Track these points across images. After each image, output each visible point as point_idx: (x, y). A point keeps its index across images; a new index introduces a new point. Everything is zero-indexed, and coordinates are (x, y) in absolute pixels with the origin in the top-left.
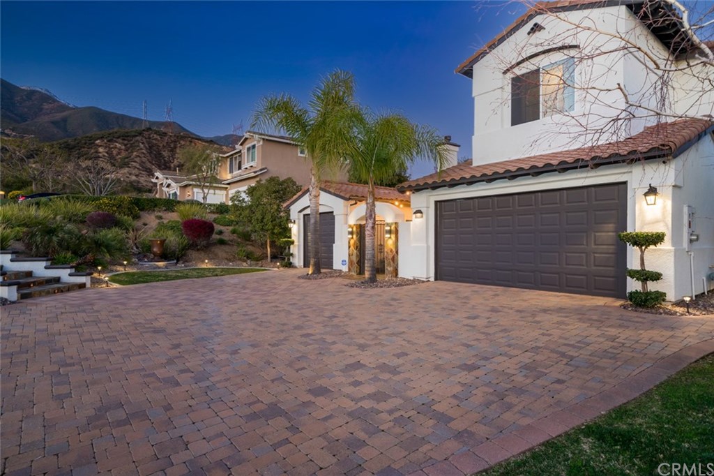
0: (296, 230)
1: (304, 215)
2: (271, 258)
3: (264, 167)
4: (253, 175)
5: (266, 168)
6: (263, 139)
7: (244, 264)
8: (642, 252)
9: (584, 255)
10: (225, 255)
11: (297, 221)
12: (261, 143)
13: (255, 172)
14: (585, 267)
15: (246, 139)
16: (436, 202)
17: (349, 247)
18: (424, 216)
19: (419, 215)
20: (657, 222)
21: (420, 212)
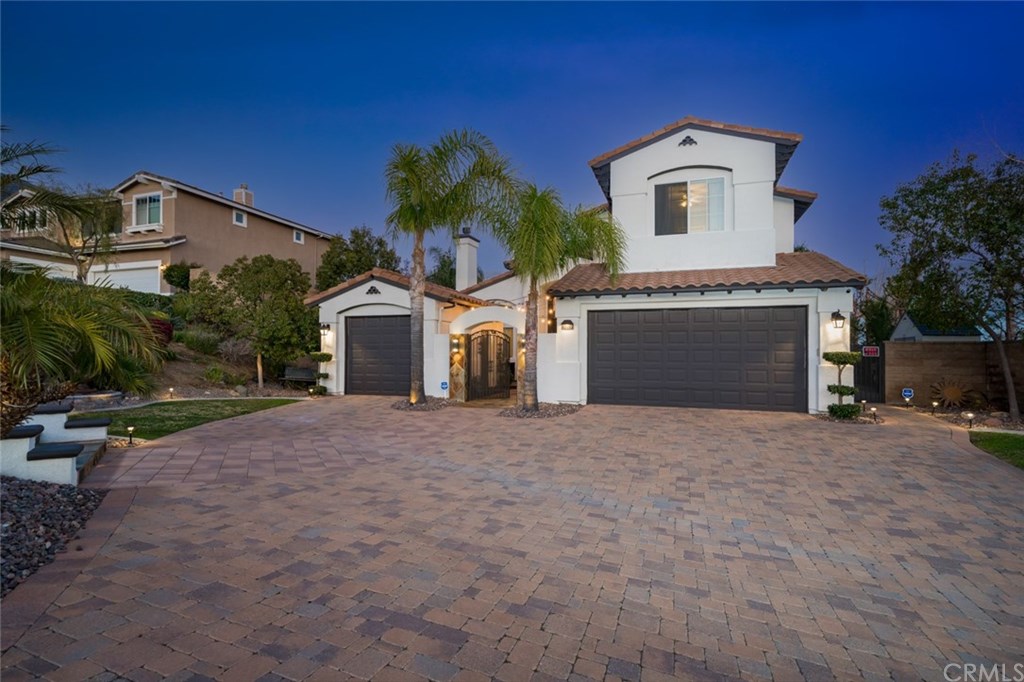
0: (330, 340)
1: (346, 318)
2: (265, 381)
3: (179, 234)
4: (161, 244)
5: (184, 237)
6: (179, 190)
7: (232, 392)
8: (840, 371)
9: (765, 372)
10: (185, 378)
11: (332, 326)
12: (174, 195)
13: (167, 241)
14: (766, 384)
15: (137, 183)
16: (589, 312)
17: (451, 365)
18: (575, 327)
19: (567, 326)
20: (837, 343)
21: (570, 322)
